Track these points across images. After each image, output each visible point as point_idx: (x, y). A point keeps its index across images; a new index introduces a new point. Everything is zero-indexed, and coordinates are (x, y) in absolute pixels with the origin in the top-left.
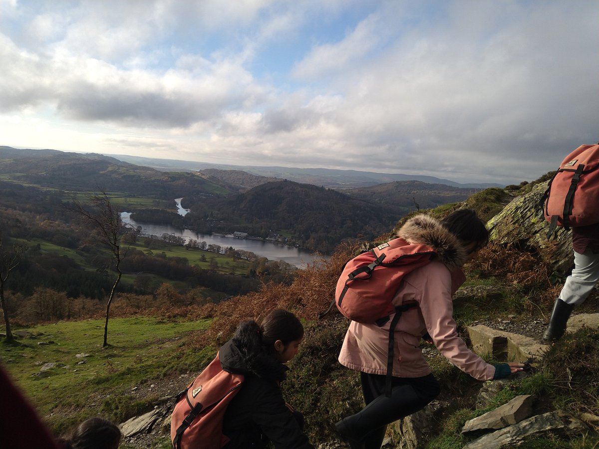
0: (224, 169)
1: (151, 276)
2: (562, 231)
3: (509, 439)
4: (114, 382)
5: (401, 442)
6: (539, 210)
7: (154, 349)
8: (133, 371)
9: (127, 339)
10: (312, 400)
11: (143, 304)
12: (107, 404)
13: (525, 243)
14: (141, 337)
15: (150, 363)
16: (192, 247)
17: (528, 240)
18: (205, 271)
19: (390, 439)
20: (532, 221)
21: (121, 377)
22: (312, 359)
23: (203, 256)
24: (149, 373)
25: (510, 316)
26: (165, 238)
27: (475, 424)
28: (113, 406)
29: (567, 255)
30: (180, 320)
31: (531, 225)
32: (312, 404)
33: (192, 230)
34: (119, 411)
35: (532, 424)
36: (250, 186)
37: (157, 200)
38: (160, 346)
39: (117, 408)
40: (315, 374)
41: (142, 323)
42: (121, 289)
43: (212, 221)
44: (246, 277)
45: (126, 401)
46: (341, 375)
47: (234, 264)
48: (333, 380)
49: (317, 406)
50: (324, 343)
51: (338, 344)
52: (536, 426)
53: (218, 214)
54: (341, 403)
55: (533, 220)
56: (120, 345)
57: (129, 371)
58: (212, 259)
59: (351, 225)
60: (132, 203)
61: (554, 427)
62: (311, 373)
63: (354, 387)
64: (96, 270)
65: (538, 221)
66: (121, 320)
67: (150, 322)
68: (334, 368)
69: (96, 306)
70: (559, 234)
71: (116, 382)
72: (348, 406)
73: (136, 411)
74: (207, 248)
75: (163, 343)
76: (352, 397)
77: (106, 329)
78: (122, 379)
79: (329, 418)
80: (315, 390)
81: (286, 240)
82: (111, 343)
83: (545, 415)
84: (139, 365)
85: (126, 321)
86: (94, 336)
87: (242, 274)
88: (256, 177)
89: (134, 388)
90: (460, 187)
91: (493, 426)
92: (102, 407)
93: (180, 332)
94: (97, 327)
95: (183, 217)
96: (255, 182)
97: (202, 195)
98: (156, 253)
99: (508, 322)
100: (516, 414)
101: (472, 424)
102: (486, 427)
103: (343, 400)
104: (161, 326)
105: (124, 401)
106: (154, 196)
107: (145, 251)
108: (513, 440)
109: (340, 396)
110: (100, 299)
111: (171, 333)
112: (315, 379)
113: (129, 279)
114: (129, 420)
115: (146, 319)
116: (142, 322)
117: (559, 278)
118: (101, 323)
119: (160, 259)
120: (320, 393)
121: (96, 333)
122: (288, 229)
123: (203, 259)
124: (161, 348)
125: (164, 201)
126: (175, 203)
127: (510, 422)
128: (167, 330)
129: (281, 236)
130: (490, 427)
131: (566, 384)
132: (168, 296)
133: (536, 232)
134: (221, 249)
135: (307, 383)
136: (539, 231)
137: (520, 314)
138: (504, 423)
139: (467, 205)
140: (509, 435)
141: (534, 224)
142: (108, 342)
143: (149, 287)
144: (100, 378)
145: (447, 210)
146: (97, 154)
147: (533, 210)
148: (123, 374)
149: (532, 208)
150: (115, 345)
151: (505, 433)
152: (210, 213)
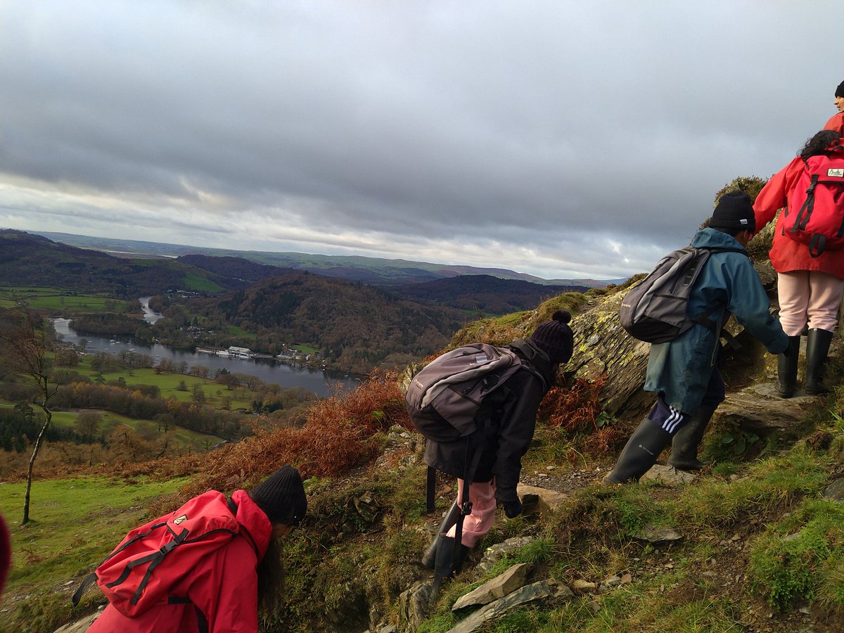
0: (214, 255)
1: (102, 413)
2: (613, 362)
3: (492, 614)
4: (38, 575)
5: (406, 630)
6: (588, 335)
7: (102, 526)
8: (67, 559)
9: (61, 511)
10: (305, 584)
11: (87, 456)
12: (26, 608)
13: (573, 376)
14: (83, 507)
15: (94, 545)
16: (165, 369)
17: (575, 372)
18: (186, 405)
19: (393, 627)
20: (581, 350)
21: (50, 568)
22: (306, 532)
23: (183, 383)
24: (91, 561)
25: (549, 468)
26: (124, 356)
27: (466, 600)
28: (35, 611)
29: (617, 392)
30: (143, 479)
31: (579, 354)
32: (304, 590)
33: (167, 345)
34: (43, 617)
35: (518, 595)
36: (252, 280)
37: (112, 300)
38: (111, 519)
39: (40, 613)
40: (310, 551)
41: (84, 488)
42: (54, 436)
43: (196, 330)
44: (247, 413)
45: (55, 602)
46: (342, 551)
47: (229, 394)
48: (333, 558)
49: (311, 592)
50: (323, 511)
51: (339, 511)
52: (522, 598)
53: (204, 320)
54: (339, 585)
55: (582, 348)
56: (49, 520)
57: (61, 559)
58: (196, 386)
59: (400, 335)
60: (73, 305)
61: (537, 597)
62: (304, 550)
63: (357, 565)
64: (13, 406)
65: (587, 350)
66: (52, 482)
67: (97, 485)
68: (334, 541)
69: (11, 463)
70: (609, 365)
71: (41, 575)
72: (347, 588)
73: (69, 616)
74: (188, 371)
75: (115, 515)
76: (353, 578)
77: (28, 497)
78: (51, 571)
79: (324, 606)
80: (308, 572)
81: (307, 358)
82: (36, 518)
83: (534, 585)
84: (78, 549)
85: (59, 485)
86: (10, 508)
87: (242, 409)
88: (263, 266)
89: (69, 583)
90: (544, 284)
91: (481, 601)
92: (17, 614)
93: (142, 498)
94: (13, 495)
95: (151, 325)
96: (261, 274)
97: (181, 293)
98: (110, 379)
99: (544, 475)
100: (505, 586)
101: (464, 600)
102: (474, 603)
103: (342, 582)
104: (114, 489)
105: (52, 602)
106: (107, 294)
107: (93, 376)
108: (495, 614)
109: (338, 577)
110: (19, 451)
111: (128, 500)
112: (308, 558)
113: (66, 419)
114: (60, 629)
115: (91, 479)
116: (85, 485)
117: (607, 419)
118: (20, 488)
119: (116, 388)
120: (314, 576)
121: (12, 504)
122: (310, 342)
123: (183, 388)
124: (111, 522)
125: (123, 302)
126: (140, 306)
127: (499, 595)
128: (121, 495)
129: (300, 352)
130: (478, 602)
131: (565, 549)
132: (126, 444)
133: (584, 363)
134: (210, 373)
135: (298, 563)
136: (588, 362)
137: (561, 464)
138: (492, 596)
139: (538, 315)
140: (493, 610)
141: (582, 352)
142: (30, 516)
143: (97, 429)
144: (17, 571)
145: (513, 321)
146: (18, 231)
147: (582, 336)
148: (53, 563)
149: (581, 333)
150: (42, 520)
151: (491, 608)
152: (193, 319)
